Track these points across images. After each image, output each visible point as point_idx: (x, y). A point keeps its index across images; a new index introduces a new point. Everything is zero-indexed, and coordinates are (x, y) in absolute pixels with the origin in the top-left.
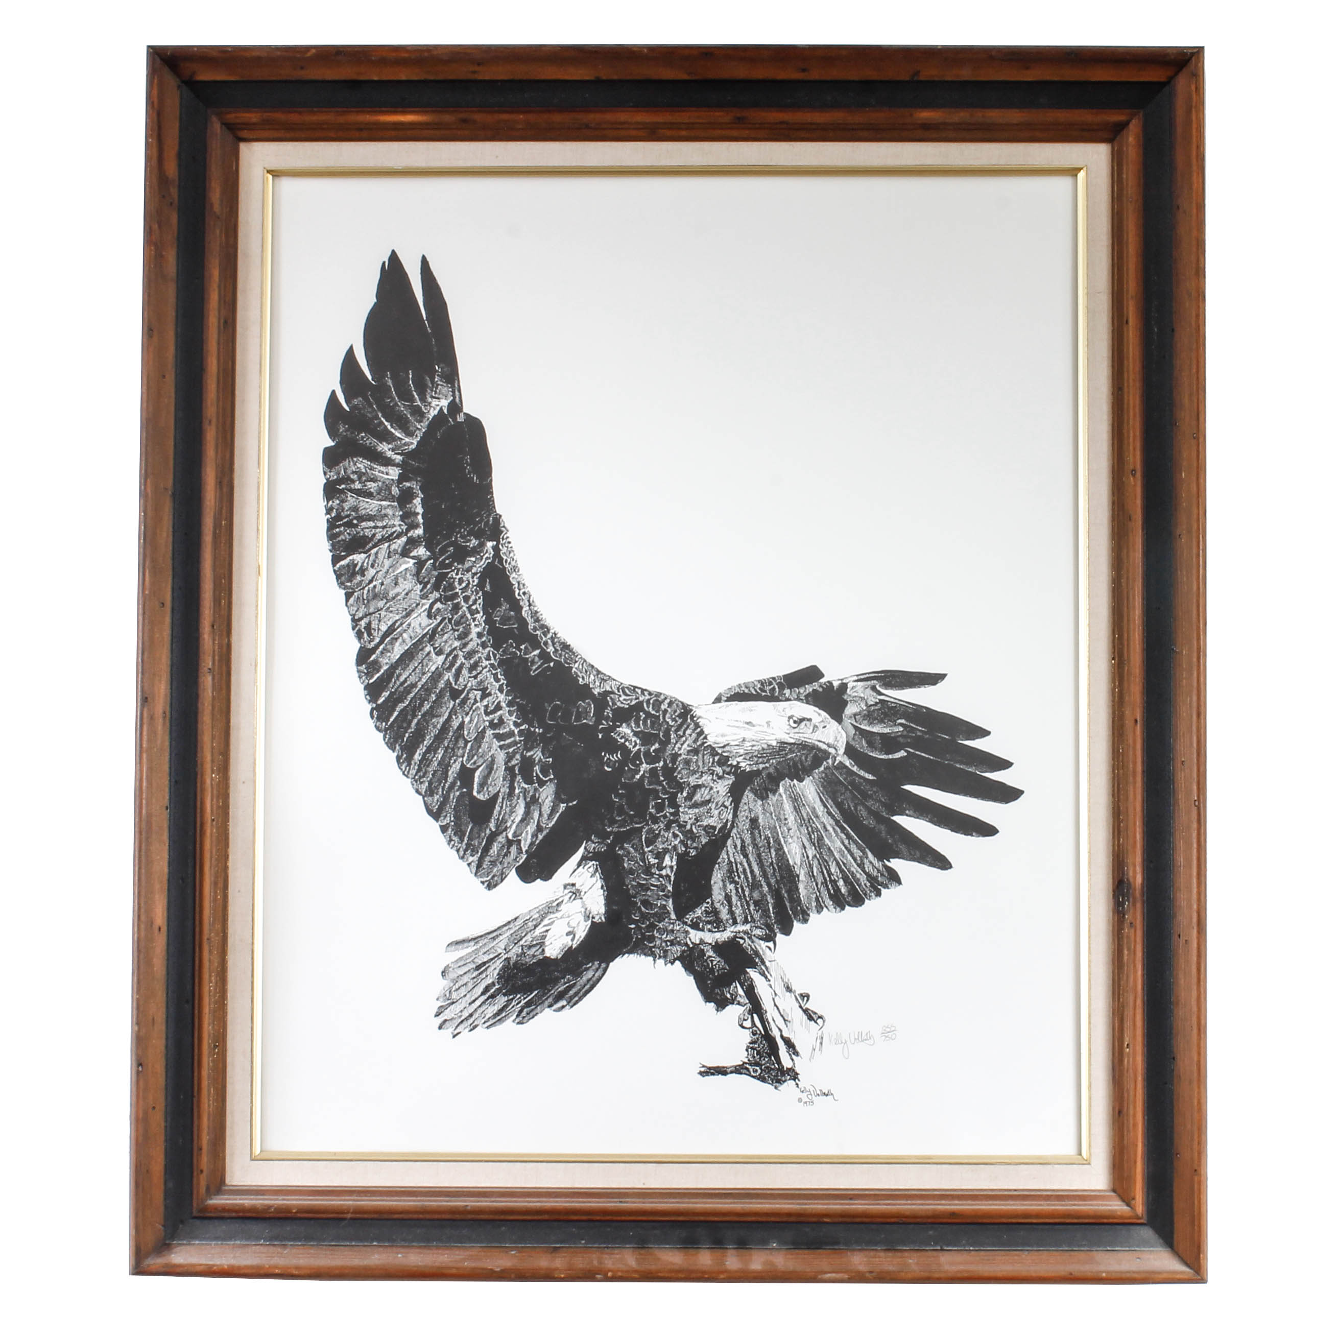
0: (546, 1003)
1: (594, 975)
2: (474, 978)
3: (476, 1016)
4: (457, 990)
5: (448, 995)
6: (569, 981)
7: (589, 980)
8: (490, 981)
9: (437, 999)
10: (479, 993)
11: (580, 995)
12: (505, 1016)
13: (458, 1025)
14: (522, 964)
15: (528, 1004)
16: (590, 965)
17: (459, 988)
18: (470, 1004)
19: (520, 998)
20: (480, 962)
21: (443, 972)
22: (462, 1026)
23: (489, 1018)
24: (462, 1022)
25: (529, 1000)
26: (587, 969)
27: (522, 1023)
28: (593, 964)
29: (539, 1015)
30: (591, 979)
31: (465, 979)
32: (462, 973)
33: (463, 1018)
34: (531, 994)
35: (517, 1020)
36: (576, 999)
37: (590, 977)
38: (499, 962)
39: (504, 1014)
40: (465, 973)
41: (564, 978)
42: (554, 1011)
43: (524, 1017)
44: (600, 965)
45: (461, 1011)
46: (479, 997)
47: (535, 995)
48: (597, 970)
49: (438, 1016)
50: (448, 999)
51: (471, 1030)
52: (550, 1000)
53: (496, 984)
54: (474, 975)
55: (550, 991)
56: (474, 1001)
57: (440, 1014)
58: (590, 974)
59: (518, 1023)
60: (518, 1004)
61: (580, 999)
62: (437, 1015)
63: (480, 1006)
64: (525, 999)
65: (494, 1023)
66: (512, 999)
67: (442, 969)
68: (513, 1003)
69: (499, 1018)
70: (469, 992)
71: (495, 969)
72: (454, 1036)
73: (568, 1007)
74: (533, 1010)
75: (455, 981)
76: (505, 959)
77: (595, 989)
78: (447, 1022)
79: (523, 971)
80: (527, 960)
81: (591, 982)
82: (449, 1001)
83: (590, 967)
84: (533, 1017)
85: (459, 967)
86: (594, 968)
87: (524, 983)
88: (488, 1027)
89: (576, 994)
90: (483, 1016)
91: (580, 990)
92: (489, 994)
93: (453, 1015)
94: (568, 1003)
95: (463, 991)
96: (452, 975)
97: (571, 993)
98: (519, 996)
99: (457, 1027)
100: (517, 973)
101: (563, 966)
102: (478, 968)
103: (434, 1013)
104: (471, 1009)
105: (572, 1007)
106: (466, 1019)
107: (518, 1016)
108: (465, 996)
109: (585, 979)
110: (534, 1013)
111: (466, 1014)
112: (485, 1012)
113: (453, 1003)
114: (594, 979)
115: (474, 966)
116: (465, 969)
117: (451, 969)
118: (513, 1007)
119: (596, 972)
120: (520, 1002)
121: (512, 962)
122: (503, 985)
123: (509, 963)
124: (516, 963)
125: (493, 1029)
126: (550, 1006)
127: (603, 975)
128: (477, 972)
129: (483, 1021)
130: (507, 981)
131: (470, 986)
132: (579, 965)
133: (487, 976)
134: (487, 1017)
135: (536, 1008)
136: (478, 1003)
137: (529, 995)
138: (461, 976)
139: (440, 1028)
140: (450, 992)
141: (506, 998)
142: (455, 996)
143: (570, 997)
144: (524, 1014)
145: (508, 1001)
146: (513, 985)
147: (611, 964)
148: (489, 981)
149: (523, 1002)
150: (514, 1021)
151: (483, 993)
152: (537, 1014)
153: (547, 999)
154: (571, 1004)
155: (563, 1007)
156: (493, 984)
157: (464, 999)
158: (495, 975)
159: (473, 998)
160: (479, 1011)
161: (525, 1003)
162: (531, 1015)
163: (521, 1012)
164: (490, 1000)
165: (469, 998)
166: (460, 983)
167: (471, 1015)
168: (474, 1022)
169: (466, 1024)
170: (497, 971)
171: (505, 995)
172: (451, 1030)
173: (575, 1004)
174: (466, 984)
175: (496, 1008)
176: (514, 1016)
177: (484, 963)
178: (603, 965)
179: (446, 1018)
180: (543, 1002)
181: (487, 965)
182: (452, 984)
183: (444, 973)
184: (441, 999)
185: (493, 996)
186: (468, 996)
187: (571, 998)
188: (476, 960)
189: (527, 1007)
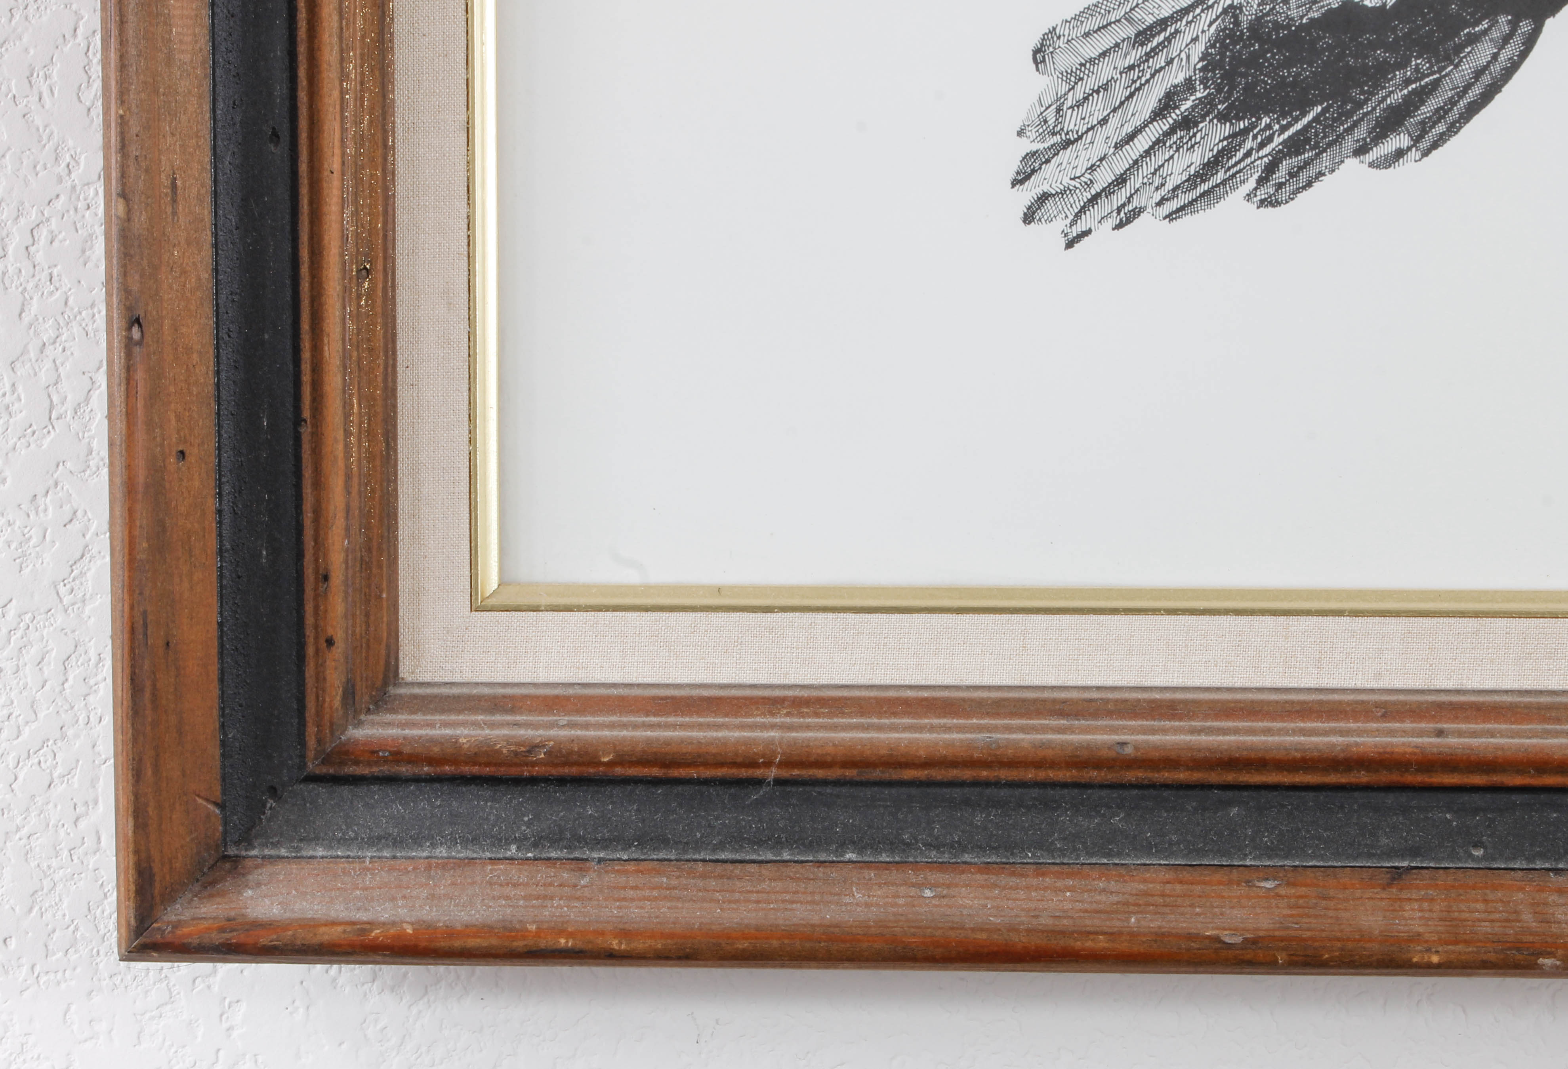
0: (1349, 143)
1: (1495, 57)
2: (1131, 68)
3: (1135, 182)
4: (1079, 105)
5: (1051, 121)
6: (1419, 75)
7: (1479, 73)
8: (1180, 78)
9: (1020, 133)
10: (1146, 114)
11: (1450, 118)
12: (1224, 182)
13: (1083, 210)
14: (1277, 26)
15: (1294, 146)
16: (1485, 25)
17: (1086, 99)
18: (1118, 146)
19: (1268, 127)
20: (1150, 20)
21: (1036, 52)
22: (1095, 213)
23: (1175, 189)
24: (1094, 200)
25: (1298, 133)
26: (1473, 40)
27: (1278, 203)
28: (1494, 23)
29: (1327, 179)
30: (1486, 67)
31: (1105, 71)
32: (1094, 54)
33: (1097, 188)
34: (1304, 114)
35: (1261, 194)
36: (1441, 128)
37: (1484, 61)
38: (1206, 18)
39: (1220, 176)
40: (1104, 54)
41: (1403, 65)
42: (1371, 165)
43: (1280, 186)
44: (1514, 26)
45: (1092, 168)
46: (1146, 125)
47: (1316, 119)
48: (1506, 39)
49: (1022, 182)
50: (1054, 134)
51: (1120, 226)
52: (1361, 132)
53: (1199, 87)
54: (1130, 60)
55: (1360, 105)
56: (1131, 138)
57: (1028, 177)
58: (1483, 52)
59: (1262, 203)
60: (1262, 145)
61: (1453, 129)
62: (1021, 179)
63: (1148, 153)
64: (1283, 129)
65: (1191, 203)
66: (1245, 132)
67: (1034, 41)
68: (1249, 144)
69: (1205, 187)
70: (1114, 110)
71: (1195, 40)
72: (1070, 245)
73: (1414, 154)
74: (1307, 164)
75: (1073, 77)
76: (1225, 11)
77: (1498, 97)
78: (1050, 203)
79: (1280, 44)
80: (1294, 13)
81: (1486, 79)
82: (1056, 139)
83: (1485, 32)
84: (1309, 184)
85: (1087, 35)
86: (1495, 34)
87: (1282, 84)
88: (1171, 217)
89: (1440, 114)
90: (1157, 181)
91: (1452, 102)
92: (1174, 116)
93: (1066, 181)
94: (1417, 140)
95: (1097, 108)
96: (1065, 60)
97: (1426, 110)
98: (1266, 120)
99: (1078, 216)
100: (1262, 53)
101: (1403, 29)
102: (1143, 36)
103: (1011, 175)
104: (1120, 164)
105: (1426, 153)
106: (1108, 191)
107: (1261, 181)
108: (1104, 121)
109: (1467, 68)
110: (1312, 171)
111: (1104, 177)
112: (1164, 172)
113: (1068, 143)
114: (1496, 68)
115: (1131, 31)
116: (1105, 41)
117: (1061, 43)
118: (1248, 154)
119: (1502, 47)
120: (1270, 139)
121: (1245, 20)
122: (1219, 90)
123: (1237, 23)
124: (1257, 25)
125: (1187, 221)
126: (1361, 151)
127: (1524, 55)
128: (1141, 51)
129: (1157, 197)
130: (1230, 77)
131: (1119, 92)
132: (1453, 26)
133: (1169, 62)
134: (1169, 186)
135: (1317, 155)
136: (1142, 143)
137: (1297, 120)
138: (1092, 61)
139: (1029, 217)
140: (1059, 110)
141: (1227, 129)
142: (1072, 122)
143: (1423, 123)
144: (1281, 174)
145: (1233, 136)
146: (1249, 89)
147: (1550, 23)
148: (1177, 76)
149: (1278, 140)
150: (1249, 197)
151: (1158, 114)
152: (1321, 174)
153: (1350, 130)
154: (1424, 144)
155: (1400, 154)
156: (1189, 85)
157: (1101, 134)
158: (1194, 59)
159: (1128, 129)
160: (1147, 168)
161: (1284, 143)
162: (1303, 177)
163: (1271, 169)
164: (1179, 133)
165: (1114, 130)
166: (1091, 83)
167: (1121, 181)
168: (1129, 200)
169: (1106, 206)
170: (1198, 50)
171: (1223, 118)
172: (1060, 224)
173: (1435, 146)
174: (1105, 87)
175: (1196, 158)
176: (1252, 183)
177: (1163, 23)
178: (1525, 27)
179: (1046, 188)
180: (1339, 139)
181: (1171, 30)
182: (1065, 88)
183: (1040, 56)
184: (1032, 134)
185: (1187, 123)
186: (1114, 122)
187: (1424, 128)
188: (1138, 14)
189: (1290, 155)
